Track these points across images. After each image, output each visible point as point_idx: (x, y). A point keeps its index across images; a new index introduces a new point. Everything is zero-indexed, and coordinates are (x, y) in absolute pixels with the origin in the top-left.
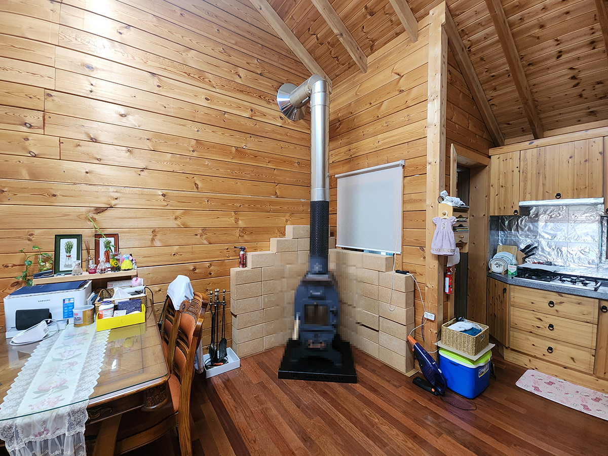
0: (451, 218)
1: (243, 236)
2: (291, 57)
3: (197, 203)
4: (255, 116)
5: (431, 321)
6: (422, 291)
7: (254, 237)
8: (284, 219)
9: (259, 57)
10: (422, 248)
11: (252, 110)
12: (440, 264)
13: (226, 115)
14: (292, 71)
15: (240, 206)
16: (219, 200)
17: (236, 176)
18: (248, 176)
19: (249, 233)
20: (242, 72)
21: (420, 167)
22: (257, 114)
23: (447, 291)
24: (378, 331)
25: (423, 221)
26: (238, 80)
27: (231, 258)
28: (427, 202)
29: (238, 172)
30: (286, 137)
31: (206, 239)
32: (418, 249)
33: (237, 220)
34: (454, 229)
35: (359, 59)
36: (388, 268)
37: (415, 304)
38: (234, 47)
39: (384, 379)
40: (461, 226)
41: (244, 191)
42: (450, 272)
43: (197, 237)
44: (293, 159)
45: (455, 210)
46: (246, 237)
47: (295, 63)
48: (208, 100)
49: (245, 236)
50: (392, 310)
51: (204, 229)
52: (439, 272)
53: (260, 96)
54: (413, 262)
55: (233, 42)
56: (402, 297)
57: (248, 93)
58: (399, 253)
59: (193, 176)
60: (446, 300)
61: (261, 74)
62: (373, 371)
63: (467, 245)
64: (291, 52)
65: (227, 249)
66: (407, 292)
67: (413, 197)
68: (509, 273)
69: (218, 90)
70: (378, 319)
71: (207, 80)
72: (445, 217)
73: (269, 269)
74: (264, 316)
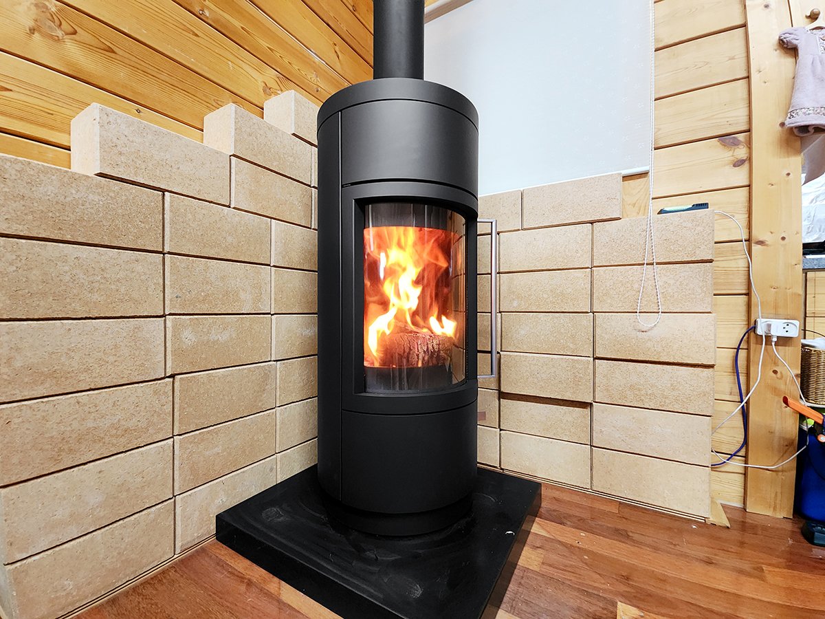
1: (56, 39)
7: (120, 75)
8: (258, 78)
19: (93, 43)
70: (590, 368)
73: (203, 211)
74: (176, 406)
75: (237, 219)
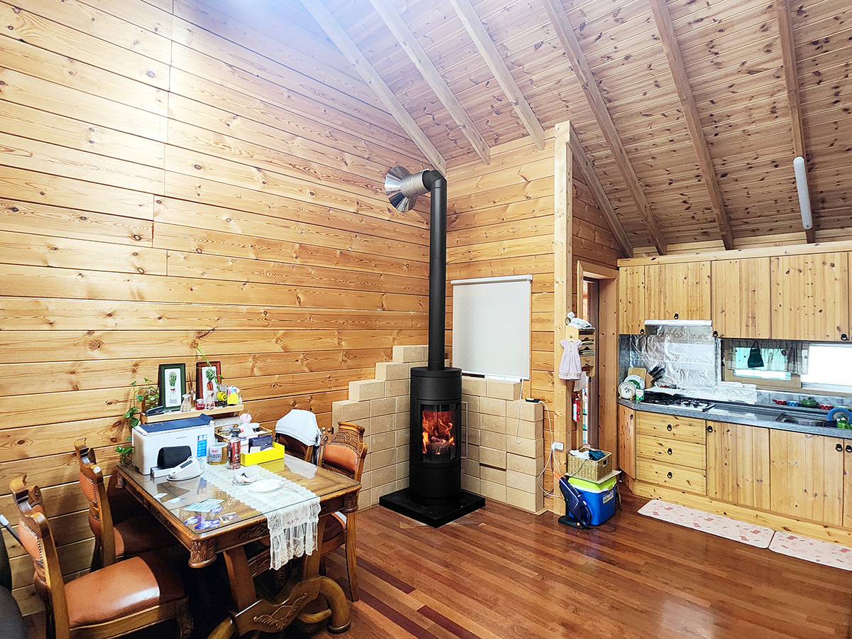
0: (577, 342)
1: (346, 361)
2: (400, 134)
3: (299, 321)
4: (362, 210)
5: (560, 451)
6: (551, 420)
7: (358, 361)
8: (391, 338)
9: (367, 138)
10: (551, 373)
11: (358, 203)
12: (568, 389)
13: (331, 212)
14: (402, 152)
15: (344, 323)
16: (321, 316)
18: (353, 284)
19: (353, 357)
20: (348, 158)
21: (548, 285)
22: (364, 207)
23: (575, 418)
24: (505, 470)
25: (552, 343)
26: (345, 169)
27: (333, 389)
28: (556, 323)
29: (342, 281)
30: (394, 234)
31: (307, 365)
32: (546, 374)
33: (340, 341)
34: (580, 353)
35: (482, 150)
36: (516, 398)
37: (545, 435)
38: (341, 128)
40: (587, 349)
41: (349, 303)
42: (578, 397)
43: (297, 363)
44: (401, 261)
45: (582, 332)
46: (350, 362)
47: (405, 141)
48: (313, 194)
49: (348, 361)
50: (519, 443)
51: (305, 354)
52: (567, 399)
53: (367, 186)
54: (541, 389)
55: (340, 123)
56: (531, 428)
57: (354, 183)
58: (528, 379)
60: (574, 427)
61: (368, 159)
63: (594, 368)
64: (400, 128)
65: (329, 378)
66: (536, 422)
67: (542, 316)
68: (637, 398)
69: (323, 182)
70: (505, 456)
71: (312, 171)
72: (572, 340)
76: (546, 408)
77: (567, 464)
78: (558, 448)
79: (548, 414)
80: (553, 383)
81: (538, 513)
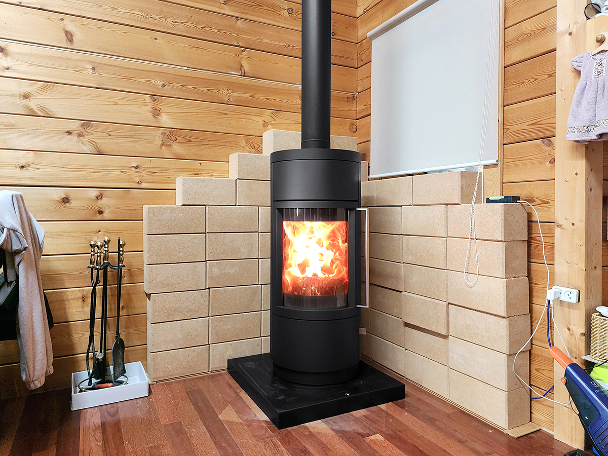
1: (170, 146)
3: (70, 70)
5: (570, 305)
6: (548, 240)
7: (193, 150)
8: (260, 120)
10: (548, 138)
12: (591, 168)
15: (164, 85)
16: (117, 69)
17: (152, 24)
18: (181, 26)
19: (183, 140)
24: (445, 337)
25: (550, 76)
27: (144, 185)
29: (157, 17)
31: (91, 142)
32: (537, 145)
33: (156, 113)
36: (466, 197)
37: (532, 272)
39: (451, 436)
41: (173, 56)
43: (70, 137)
44: (278, 1)
46: (176, 147)
50: (471, 284)
51: (86, 123)
52: (589, 190)
56: (498, 252)
58: (494, 161)
59: (61, 16)
62: (431, 421)
65: (137, 167)
66: (509, 242)
67: (527, 26)
70: (445, 309)
72: (602, 47)
73: (223, 211)
74: (210, 303)
75: (239, 211)
76: (537, 217)
77: (588, 335)
78: (564, 298)
79: (539, 229)
80: (553, 161)
81: (515, 433)
